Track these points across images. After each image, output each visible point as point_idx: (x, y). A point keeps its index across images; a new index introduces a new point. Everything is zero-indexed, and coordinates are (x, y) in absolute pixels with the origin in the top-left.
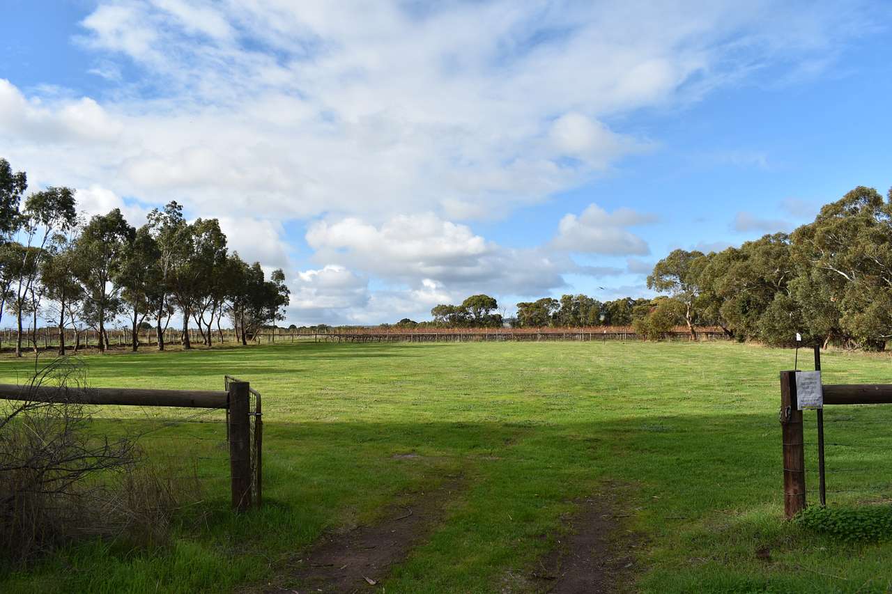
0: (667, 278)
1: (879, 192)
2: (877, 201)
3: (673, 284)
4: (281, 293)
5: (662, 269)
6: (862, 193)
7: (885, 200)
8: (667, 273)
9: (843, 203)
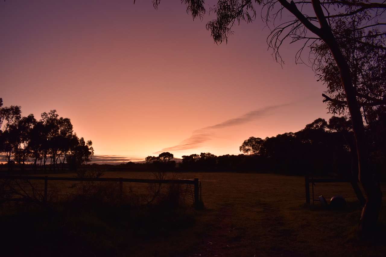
0: (247, 147)
1: (326, 121)
2: (324, 123)
3: (249, 150)
4: (90, 151)
5: (245, 143)
6: (319, 120)
7: (328, 123)
8: (247, 145)
9: (313, 124)
